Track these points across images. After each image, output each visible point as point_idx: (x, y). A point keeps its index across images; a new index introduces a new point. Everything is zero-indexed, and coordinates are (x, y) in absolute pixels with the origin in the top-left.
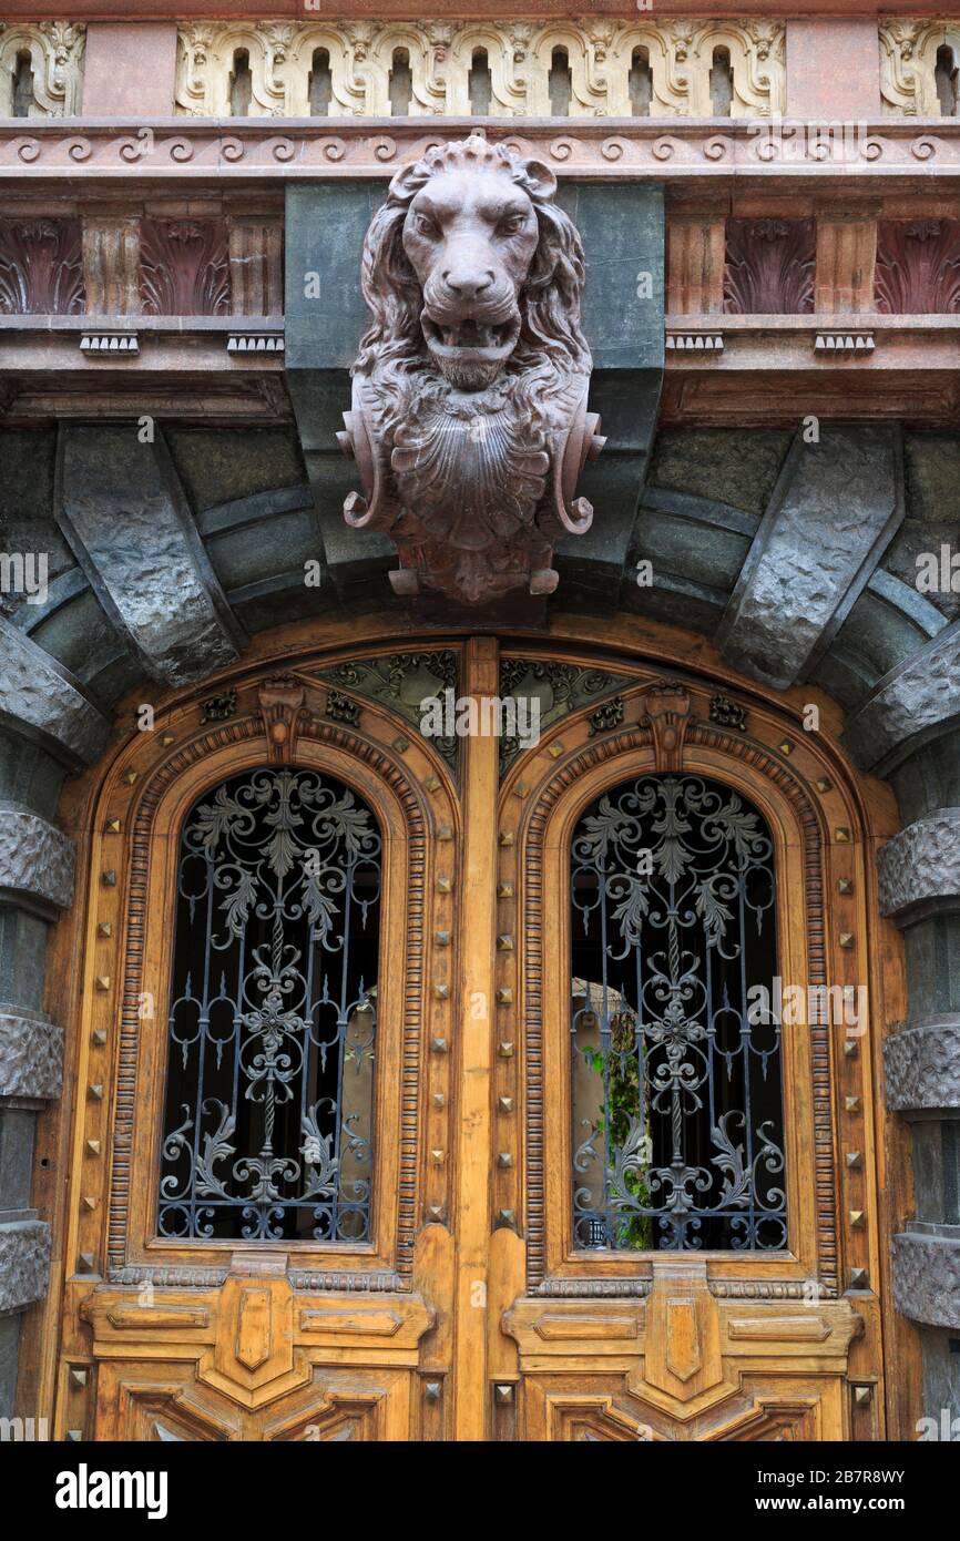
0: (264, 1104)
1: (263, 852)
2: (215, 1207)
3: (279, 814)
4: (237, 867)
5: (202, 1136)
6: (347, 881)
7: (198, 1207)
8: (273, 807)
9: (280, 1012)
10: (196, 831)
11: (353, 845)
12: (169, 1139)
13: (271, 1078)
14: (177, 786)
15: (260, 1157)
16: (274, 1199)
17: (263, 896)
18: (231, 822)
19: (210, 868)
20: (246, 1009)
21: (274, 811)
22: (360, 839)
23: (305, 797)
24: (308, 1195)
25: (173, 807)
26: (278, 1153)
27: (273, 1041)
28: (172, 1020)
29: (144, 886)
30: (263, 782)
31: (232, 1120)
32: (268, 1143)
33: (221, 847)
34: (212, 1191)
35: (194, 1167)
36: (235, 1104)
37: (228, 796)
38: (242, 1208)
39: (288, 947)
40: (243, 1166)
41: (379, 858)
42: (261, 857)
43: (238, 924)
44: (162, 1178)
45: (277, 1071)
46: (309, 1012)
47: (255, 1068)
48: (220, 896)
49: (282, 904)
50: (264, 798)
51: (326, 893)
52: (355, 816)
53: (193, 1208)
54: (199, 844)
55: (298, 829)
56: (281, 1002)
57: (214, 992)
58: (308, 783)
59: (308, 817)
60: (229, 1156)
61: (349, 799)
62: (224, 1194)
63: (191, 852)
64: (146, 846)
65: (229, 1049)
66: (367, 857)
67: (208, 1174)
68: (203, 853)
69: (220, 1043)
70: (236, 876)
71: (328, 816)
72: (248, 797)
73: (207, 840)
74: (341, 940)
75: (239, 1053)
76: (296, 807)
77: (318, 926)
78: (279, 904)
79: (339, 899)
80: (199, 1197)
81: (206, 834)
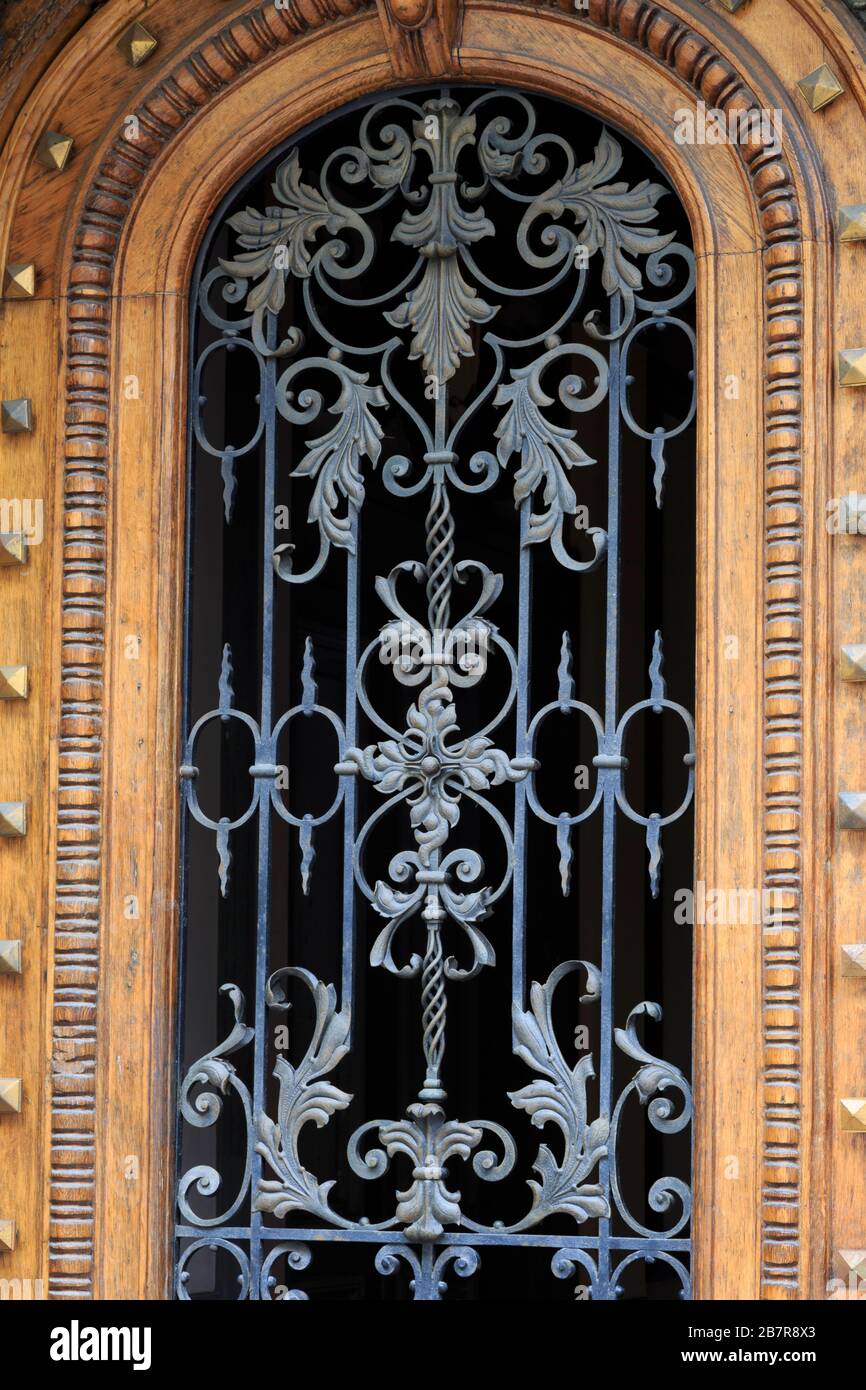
0: (417, 981)
1: (393, 318)
2: (313, 1246)
3: (432, 214)
4: (332, 363)
5: (270, 1065)
6: (612, 378)
7: (267, 1245)
8: (414, 196)
9: (451, 739)
10: (229, 279)
11: (622, 280)
12: (194, 1074)
13: (433, 912)
14: (172, 165)
15: (410, 1118)
16: (450, 1227)
17: (401, 435)
18: (312, 247)
19: (267, 371)
20: (368, 735)
21: (418, 208)
22: (640, 261)
23: (496, 163)
24: (535, 1216)
25: (164, 221)
26: (455, 1108)
27: (436, 815)
28: (188, 768)
29: (100, 430)
30: (387, 133)
31: (342, 1023)
32: (432, 1079)
33: (292, 313)
34: (299, 1204)
35: (254, 1145)
36: (347, 981)
37: (304, 179)
38: (376, 1247)
39: (463, 565)
40: (371, 1141)
41: (689, 311)
42: (390, 332)
43: (340, 512)
44: (179, 1169)
45: (447, 892)
46: (525, 735)
47: (395, 886)
48: (294, 441)
49: (448, 454)
50: (394, 174)
51: (556, 414)
52: (626, 200)
53: (255, 1247)
54: (237, 311)
55: (479, 249)
56: (451, 712)
57: (289, 693)
58: (501, 125)
59: (505, 214)
60: (337, 1116)
61: (608, 157)
62: (329, 1214)
63: (218, 334)
64: (101, 326)
65: (329, 839)
66: (660, 309)
67: (287, 1162)
68: (246, 334)
69: (306, 824)
70: (331, 388)
71: (557, 208)
72: (352, 176)
73: (257, 300)
74: (598, 537)
75: (352, 848)
76: (472, 192)
77: (540, 507)
78: (440, 452)
79: (591, 430)
80: (269, 1219)
81: (253, 283)
